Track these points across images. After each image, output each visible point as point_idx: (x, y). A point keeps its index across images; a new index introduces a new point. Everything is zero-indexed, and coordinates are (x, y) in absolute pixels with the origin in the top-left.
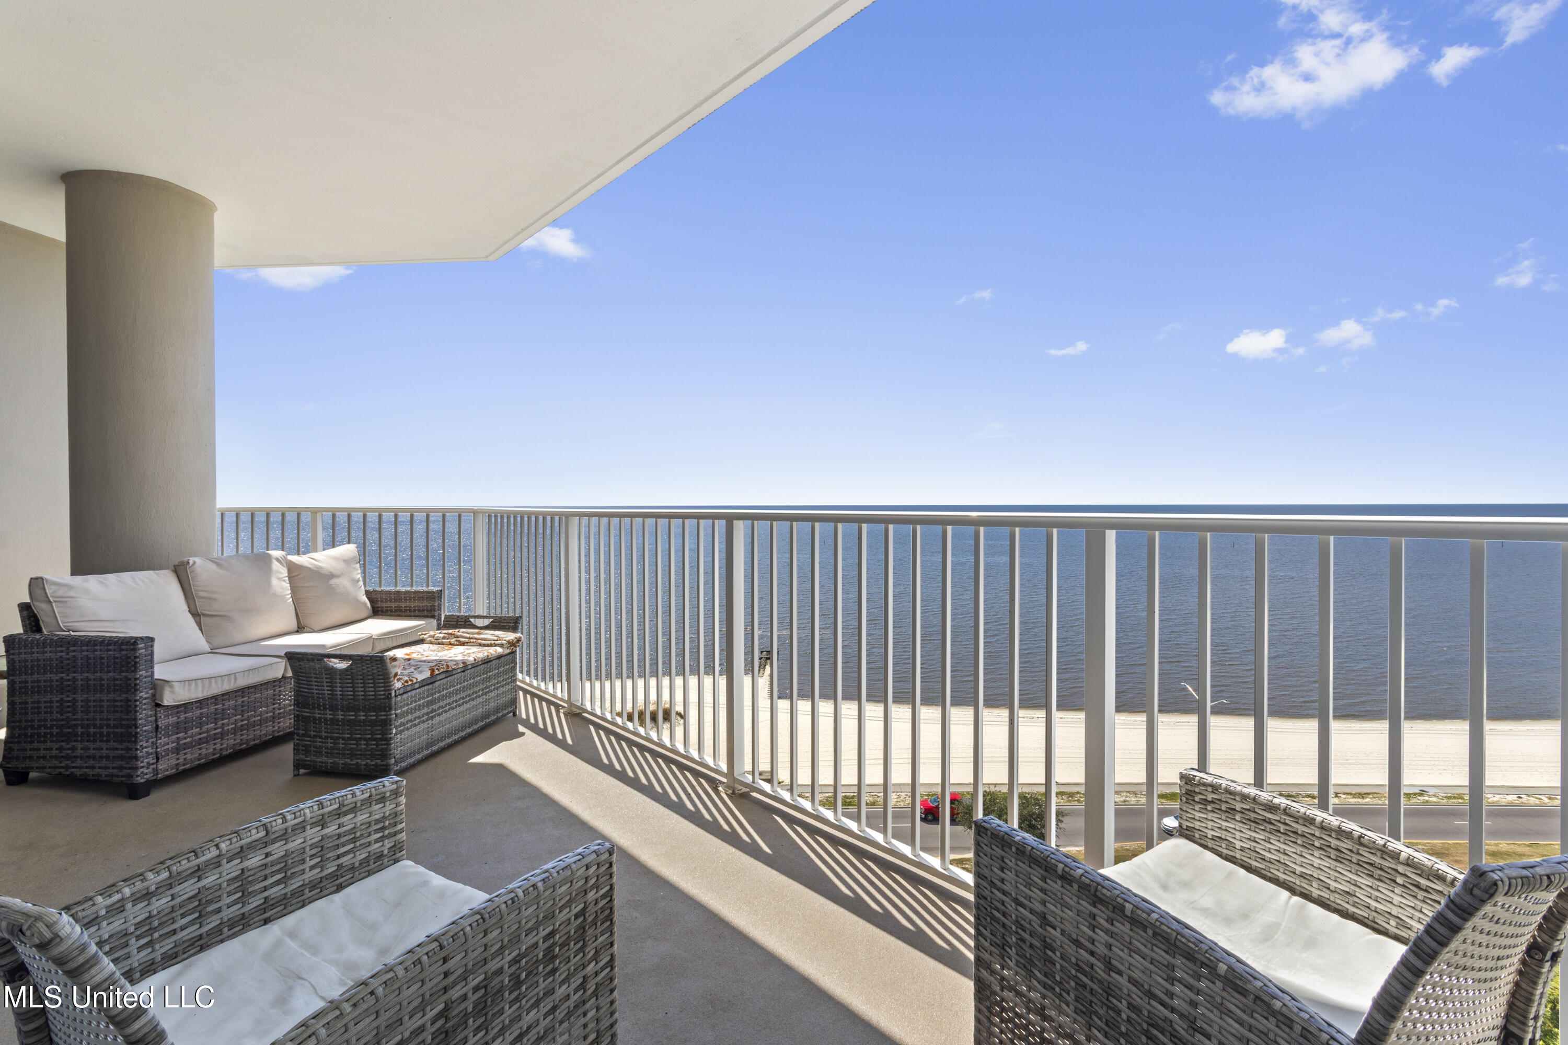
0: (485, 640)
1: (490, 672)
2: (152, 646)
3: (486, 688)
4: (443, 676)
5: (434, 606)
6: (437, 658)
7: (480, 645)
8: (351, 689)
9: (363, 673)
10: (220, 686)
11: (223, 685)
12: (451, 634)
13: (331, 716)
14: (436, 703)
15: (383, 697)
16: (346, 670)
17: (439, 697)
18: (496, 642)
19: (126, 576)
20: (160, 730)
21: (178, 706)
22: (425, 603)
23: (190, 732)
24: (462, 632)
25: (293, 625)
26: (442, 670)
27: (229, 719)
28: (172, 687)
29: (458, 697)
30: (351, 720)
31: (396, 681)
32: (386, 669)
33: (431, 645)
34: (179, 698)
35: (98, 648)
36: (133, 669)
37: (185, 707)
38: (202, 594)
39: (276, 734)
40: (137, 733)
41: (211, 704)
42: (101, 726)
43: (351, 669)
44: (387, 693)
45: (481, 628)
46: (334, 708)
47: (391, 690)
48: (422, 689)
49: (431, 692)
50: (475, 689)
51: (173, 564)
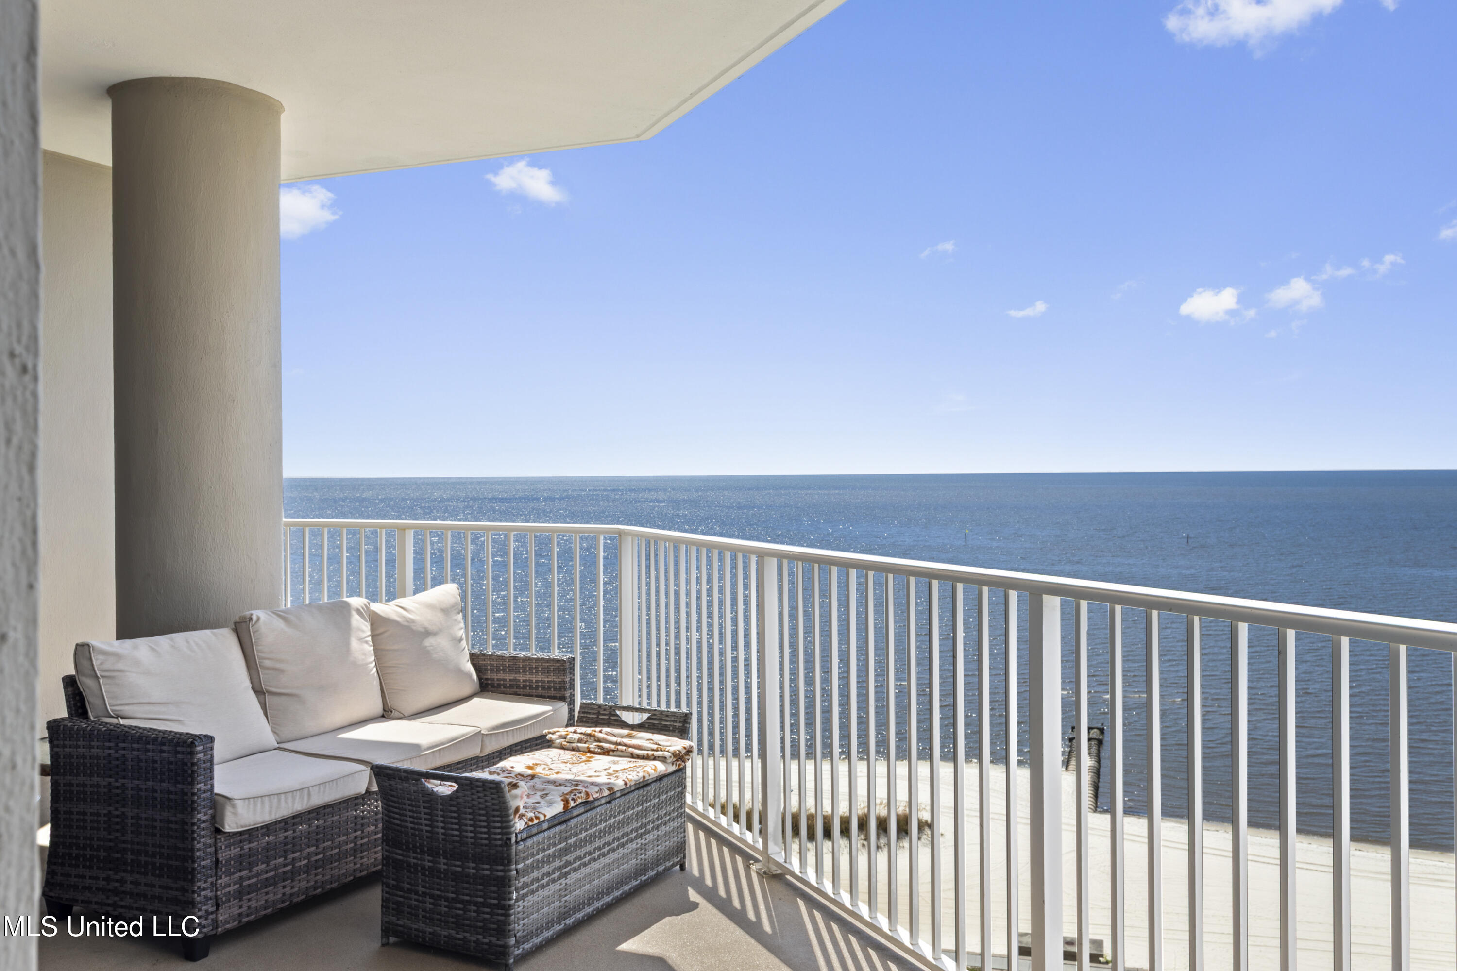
0: (639, 748)
1: (646, 801)
2: (212, 749)
3: (641, 827)
4: (582, 810)
5: (564, 682)
6: (571, 777)
7: (632, 756)
8: (457, 827)
9: (473, 805)
10: (290, 805)
11: (294, 803)
12: (589, 735)
13: (430, 864)
14: (571, 852)
15: (499, 843)
16: (451, 797)
17: (575, 843)
18: (656, 753)
19: (179, 638)
20: (220, 865)
21: (241, 833)
22: (551, 678)
23: (255, 869)
24: (604, 732)
25: (377, 707)
26: (580, 801)
27: (301, 851)
28: (234, 806)
29: (603, 841)
30: (456, 872)
31: (517, 820)
32: (505, 802)
33: (562, 751)
34: (243, 822)
35: (150, 747)
36: (190, 779)
37: (250, 834)
38: (267, 663)
39: (359, 875)
40: (194, 869)
41: (280, 830)
42: (154, 855)
43: (457, 797)
44: (505, 837)
45: (633, 727)
46: (434, 853)
47: (510, 833)
48: (553, 831)
49: (564, 835)
50: (627, 829)
51: (233, 620)
